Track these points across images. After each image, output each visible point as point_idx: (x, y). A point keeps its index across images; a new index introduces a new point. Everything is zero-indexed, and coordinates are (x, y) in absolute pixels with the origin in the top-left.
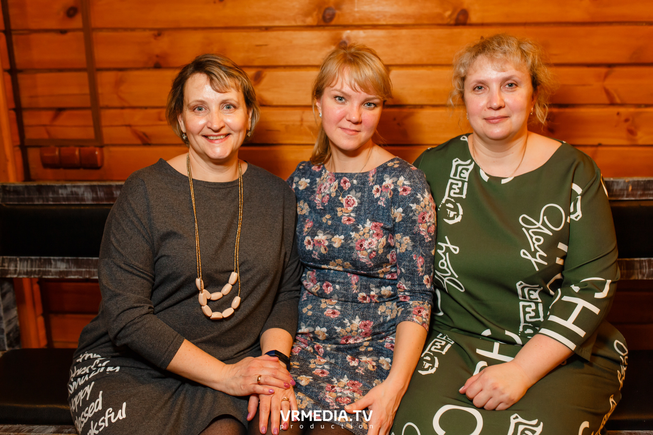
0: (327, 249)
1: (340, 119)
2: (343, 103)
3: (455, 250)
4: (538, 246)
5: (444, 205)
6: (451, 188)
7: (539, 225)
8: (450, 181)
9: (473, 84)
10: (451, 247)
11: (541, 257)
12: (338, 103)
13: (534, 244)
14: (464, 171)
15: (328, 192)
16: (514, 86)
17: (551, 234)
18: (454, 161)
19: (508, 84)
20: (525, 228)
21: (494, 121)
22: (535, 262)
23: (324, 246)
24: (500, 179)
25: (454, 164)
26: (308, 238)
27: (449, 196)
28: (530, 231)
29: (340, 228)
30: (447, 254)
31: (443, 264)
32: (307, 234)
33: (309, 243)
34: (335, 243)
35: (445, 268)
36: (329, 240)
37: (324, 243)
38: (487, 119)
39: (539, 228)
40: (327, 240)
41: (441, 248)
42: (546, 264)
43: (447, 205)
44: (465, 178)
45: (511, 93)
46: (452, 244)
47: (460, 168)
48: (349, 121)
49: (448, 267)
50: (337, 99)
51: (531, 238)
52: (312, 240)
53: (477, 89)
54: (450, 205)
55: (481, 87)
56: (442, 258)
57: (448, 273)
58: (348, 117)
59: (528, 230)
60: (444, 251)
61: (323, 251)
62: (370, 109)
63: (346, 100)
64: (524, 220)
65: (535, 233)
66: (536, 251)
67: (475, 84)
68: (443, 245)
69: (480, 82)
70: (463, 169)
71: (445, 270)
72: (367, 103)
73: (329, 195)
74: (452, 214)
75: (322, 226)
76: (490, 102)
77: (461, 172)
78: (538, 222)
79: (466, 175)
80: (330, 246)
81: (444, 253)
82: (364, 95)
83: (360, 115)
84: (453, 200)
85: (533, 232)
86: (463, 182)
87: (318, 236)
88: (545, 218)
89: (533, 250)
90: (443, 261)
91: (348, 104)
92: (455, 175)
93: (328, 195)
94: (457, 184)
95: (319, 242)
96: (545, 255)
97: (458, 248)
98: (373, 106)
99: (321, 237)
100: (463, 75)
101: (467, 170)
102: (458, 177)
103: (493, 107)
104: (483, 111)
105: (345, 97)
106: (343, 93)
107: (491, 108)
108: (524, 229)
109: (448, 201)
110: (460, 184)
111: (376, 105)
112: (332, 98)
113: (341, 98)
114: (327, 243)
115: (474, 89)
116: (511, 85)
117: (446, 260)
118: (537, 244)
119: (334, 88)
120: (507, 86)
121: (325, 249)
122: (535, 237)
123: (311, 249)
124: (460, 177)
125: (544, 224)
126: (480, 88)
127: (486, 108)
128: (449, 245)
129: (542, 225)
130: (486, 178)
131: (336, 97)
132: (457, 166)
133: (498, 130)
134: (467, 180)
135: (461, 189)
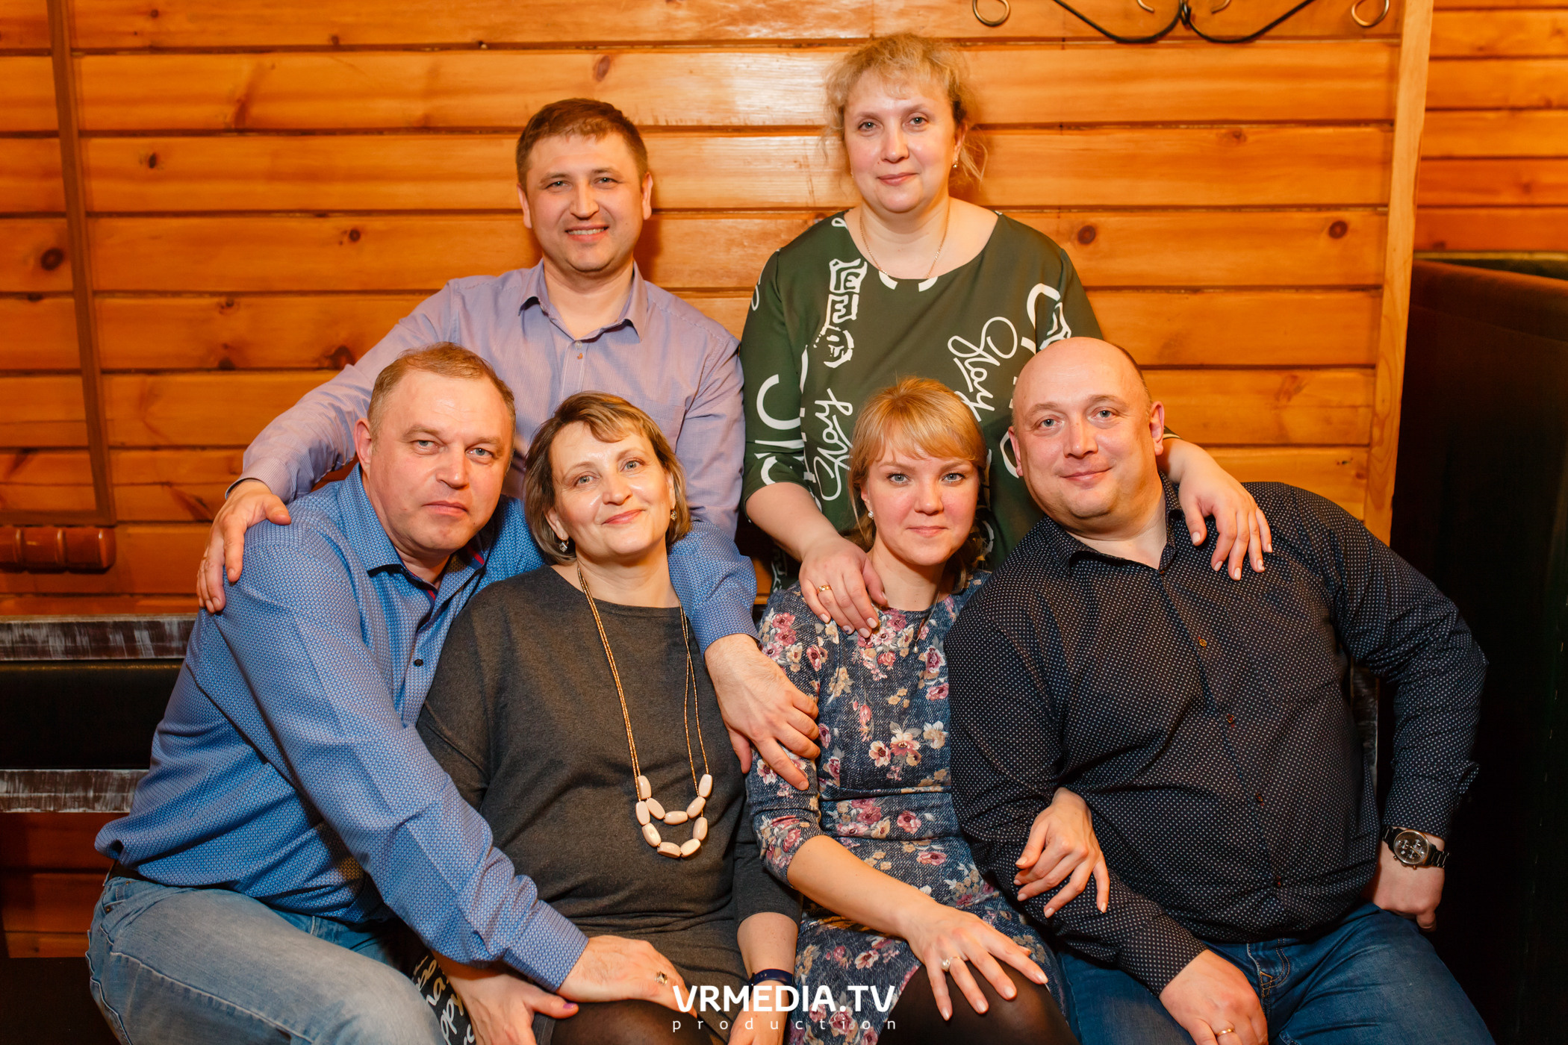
0: (920, 756)
1: (905, 514)
2: (905, 485)
3: (846, 408)
4: (979, 383)
5: (823, 338)
6: (833, 310)
7: (980, 351)
8: (831, 297)
9: (858, 120)
10: (839, 405)
11: (984, 399)
12: (897, 486)
13: (972, 381)
14: (850, 278)
15: (893, 648)
16: (923, 122)
17: (998, 364)
18: (832, 263)
19: (915, 119)
20: (959, 358)
21: (894, 181)
22: (976, 408)
23: (913, 752)
24: (915, 283)
25: (833, 270)
26: (876, 745)
27: (832, 323)
28: (966, 363)
29: (928, 710)
30: (834, 417)
31: (830, 436)
32: (871, 736)
33: (881, 753)
34: (933, 741)
35: (836, 440)
36: (920, 738)
37: (912, 746)
38: (883, 179)
39: (980, 356)
40: (915, 739)
41: (822, 409)
42: (992, 409)
43: (828, 339)
44: (854, 288)
45: (919, 134)
46: (838, 400)
47: (843, 275)
48: (921, 512)
49: (840, 439)
50: (893, 478)
51: (969, 372)
52: (888, 746)
53: (864, 127)
54: (834, 338)
55: (872, 124)
56: (828, 426)
57: (842, 449)
58: (917, 507)
59: (962, 360)
60: (827, 413)
61: (911, 761)
62: (953, 485)
63: (909, 479)
64: (956, 344)
65: (974, 364)
66: (976, 391)
67: (860, 118)
68: (825, 403)
69: (869, 116)
70: (849, 274)
71: (836, 444)
72: (948, 475)
73: (897, 653)
74: (837, 351)
75: (890, 712)
76: (885, 149)
77: (846, 280)
78: (979, 347)
79: (856, 283)
80: (925, 749)
81: (829, 417)
82: (937, 463)
83: (940, 498)
84: (837, 329)
85: (970, 363)
86: (850, 295)
87: (894, 735)
88: (989, 339)
89: (971, 390)
90: (830, 430)
91: (913, 484)
92: (837, 287)
93: (891, 651)
94: (842, 302)
95: (902, 747)
96: (991, 396)
97: (849, 405)
98: (958, 478)
99: (901, 736)
100: (841, 104)
101: (857, 275)
102: (842, 290)
103: (890, 158)
104: (876, 165)
105: (906, 473)
106: (900, 466)
107: (886, 160)
108: (956, 360)
109: (829, 332)
110: (846, 298)
111: (962, 476)
112: (884, 480)
113: (900, 476)
114: (917, 746)
115: (860, 127)
116: (918, 120)
117: (834, 428)
118: (977, 380)
119: (883, 461)
120: (912, 122)
121: (916, 758)
122: (973, 370)
123: (886, 764)
124: (846, 288)
125: (987, 349)
126: (869, 125)
127: (879, 160)
128: (834, 402)
129: (984, 350)
130: (892, 285)
131: (890, 476)
132: (839, 272)
133: (902, 197)
134: (857, 290)
135: (848, 307)
